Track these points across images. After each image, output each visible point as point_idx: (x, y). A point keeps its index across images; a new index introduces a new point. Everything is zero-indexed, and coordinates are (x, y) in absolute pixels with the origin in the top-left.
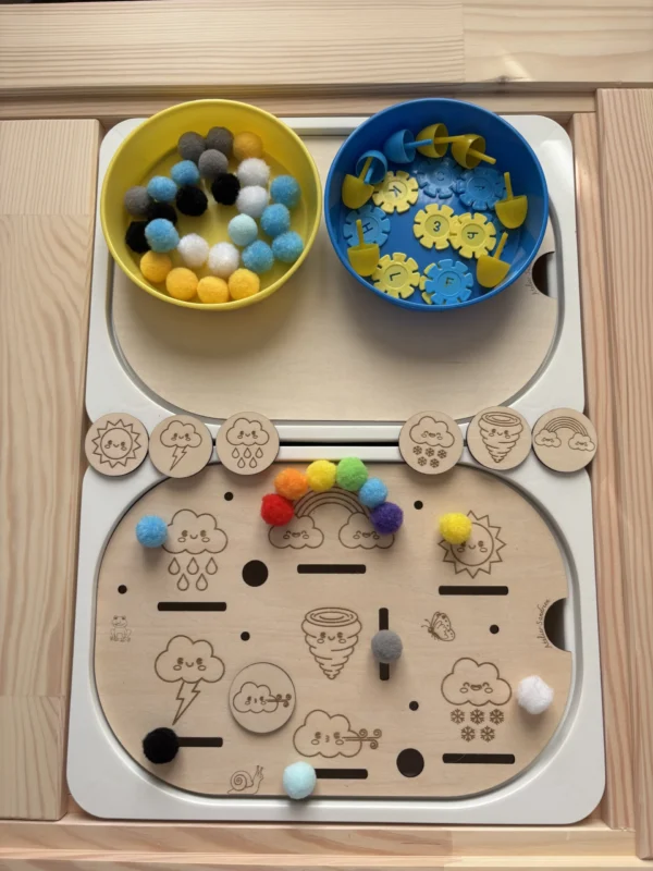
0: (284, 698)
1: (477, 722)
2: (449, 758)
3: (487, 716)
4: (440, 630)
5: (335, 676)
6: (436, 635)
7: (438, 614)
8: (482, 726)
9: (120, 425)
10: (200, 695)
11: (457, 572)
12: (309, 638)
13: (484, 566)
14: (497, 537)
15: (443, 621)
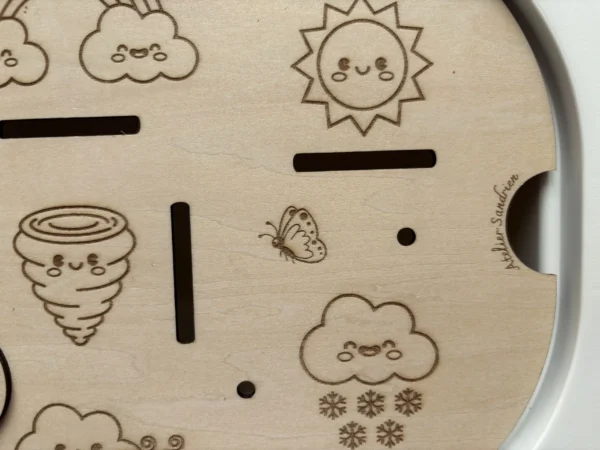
1: (371, 414)
3: (390, 402)
4: (296, 242)
5: (87, 338)
6: (288, 252)
7: (293, 211)
8: (380, 419)
11: (331, 125)
12: (30, 268)
13: (386, 110)
14: (413, 50)
15: (303, 224)
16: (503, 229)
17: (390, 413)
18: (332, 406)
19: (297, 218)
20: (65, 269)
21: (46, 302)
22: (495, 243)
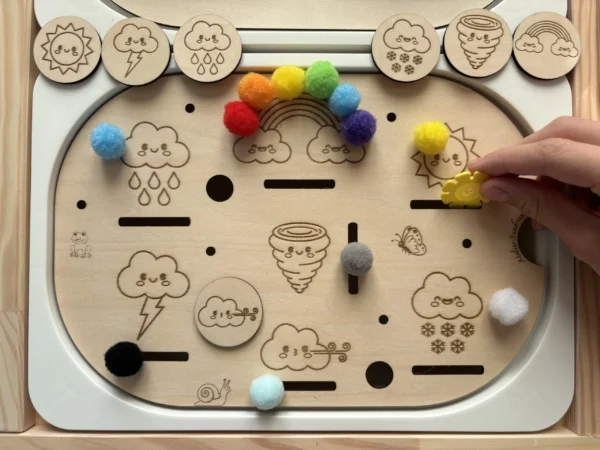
0: (251, 311)
1: (448, 335)
2: (418, 370)
3: (457, 329)
4: (411, 245)
5: (303, 289)
6: (407, 250)
7: (410, 229)
8: (452, 338)
9: (70, 29)
10: (164, 311)
11: (429, 186)
12: (277, 253)
14: (471, 151)
15: (415, 235)
16: (516, 242)
17: (457, 335)
18: (428, 330)
19: (411, 233)
20: (294, 254)
21: (283, 270)
22: (512, 248)
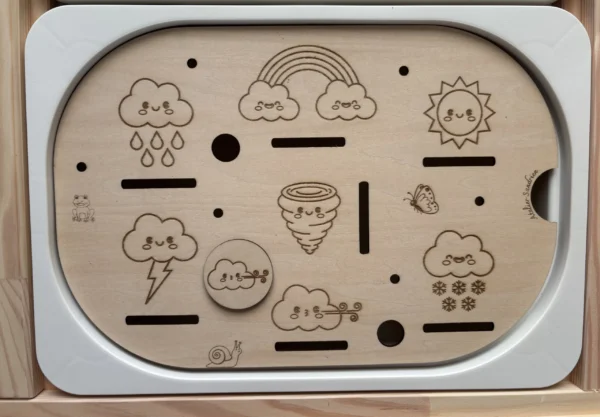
0: (261, 273)
1: (459, 293)
2: (429, 328)
3: (469, 287)
4: (423, 203)
5: (314, 250)
6: (419, 208)
7: (422, 187)
8: (463, 296)
10: (172, 274)
11: (443, 143)
12: (286, 214)
13: (471, 136)
14: (486, 105)
15: (427, 193)
16: (529, 198)
17: (469, 293)
18: (439, 288)
19: (424, 191)
20: (303, 214)
21: (293, 231)
22: (525, 205)
